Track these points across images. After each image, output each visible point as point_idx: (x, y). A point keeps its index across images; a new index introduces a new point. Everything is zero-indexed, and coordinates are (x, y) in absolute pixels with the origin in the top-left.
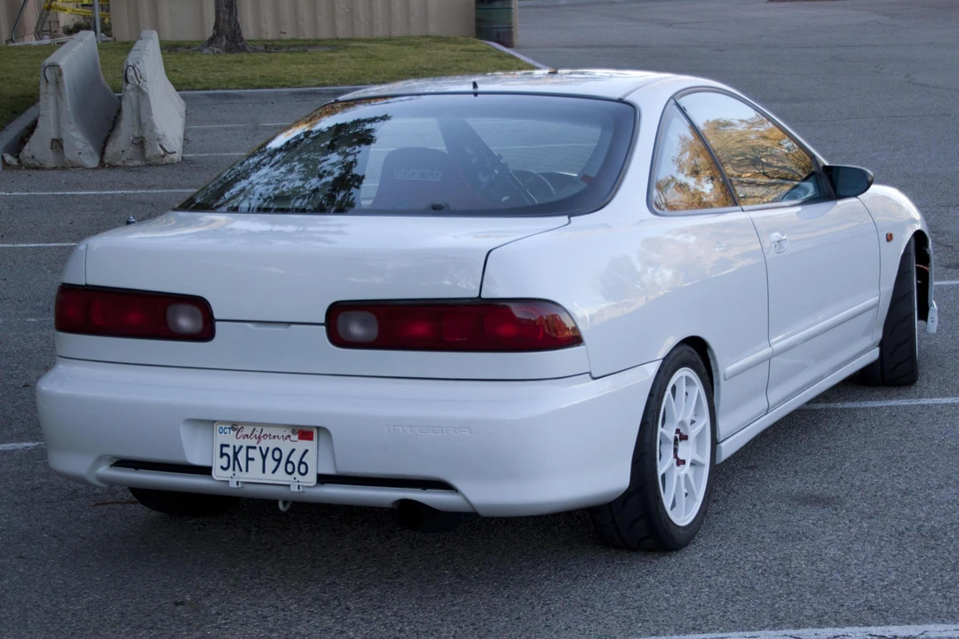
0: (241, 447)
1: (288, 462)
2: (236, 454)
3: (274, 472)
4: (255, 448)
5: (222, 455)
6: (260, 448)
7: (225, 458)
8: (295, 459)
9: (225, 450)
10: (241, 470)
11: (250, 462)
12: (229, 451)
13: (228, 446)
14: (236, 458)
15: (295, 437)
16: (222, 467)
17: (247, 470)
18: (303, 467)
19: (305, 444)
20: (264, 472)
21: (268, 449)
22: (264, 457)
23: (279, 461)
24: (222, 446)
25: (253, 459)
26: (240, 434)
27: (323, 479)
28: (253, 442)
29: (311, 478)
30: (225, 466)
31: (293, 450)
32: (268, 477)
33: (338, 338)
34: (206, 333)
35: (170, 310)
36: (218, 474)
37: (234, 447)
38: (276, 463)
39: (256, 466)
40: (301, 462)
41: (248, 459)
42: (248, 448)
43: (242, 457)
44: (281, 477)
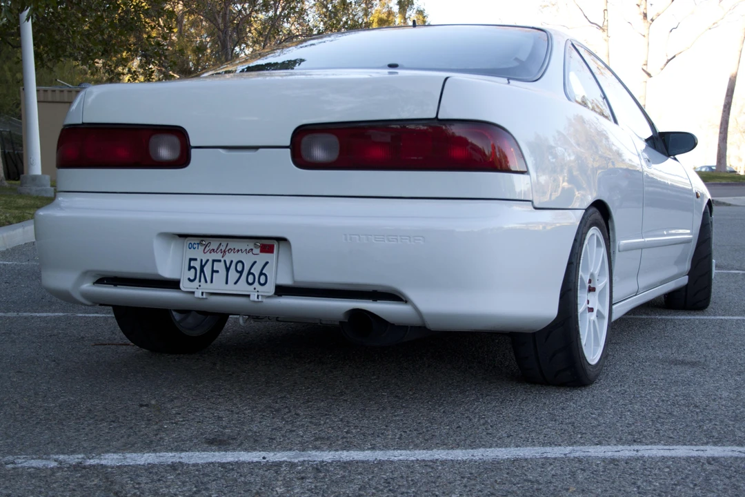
0: (208, 260)
1: (249, 273)
2: (202, 267)
3: (236, 283)
4: (220, 261)
5: (190, 268)
6: (225, 261)
7: (193, 270)
8: (256, 271)
9: (193, 264)
10: (206, 282)
11: (214, 274)
12: (197, 264)
13: (196, 260)
14: (202, 271)
15: (257, 251)
16: (189, 279)
17: (212, 282)
18: (263, 280)
19: (266, 257)
20: (227, 283)
21: (232, 262)
22: (228, 269)
23: (241, 273)
24: (191, 260)
25: (217, 272)
26: (207, 249)
27: (281, 291)
28: (218, 256)
29: (270, 289)
30: (192, 278)
31: (255, 262)
32: (231, 288)
33: (301, 160)
34: (182, 160)
35: (154, 140)
36: (185, 285)
37: (202, 260)
38: (238, 275)
39: (220, 278)
40: (261, 274)
41: (213, 271)
42: (214, 261)
43: (207, 270)
44: (242, 287)
